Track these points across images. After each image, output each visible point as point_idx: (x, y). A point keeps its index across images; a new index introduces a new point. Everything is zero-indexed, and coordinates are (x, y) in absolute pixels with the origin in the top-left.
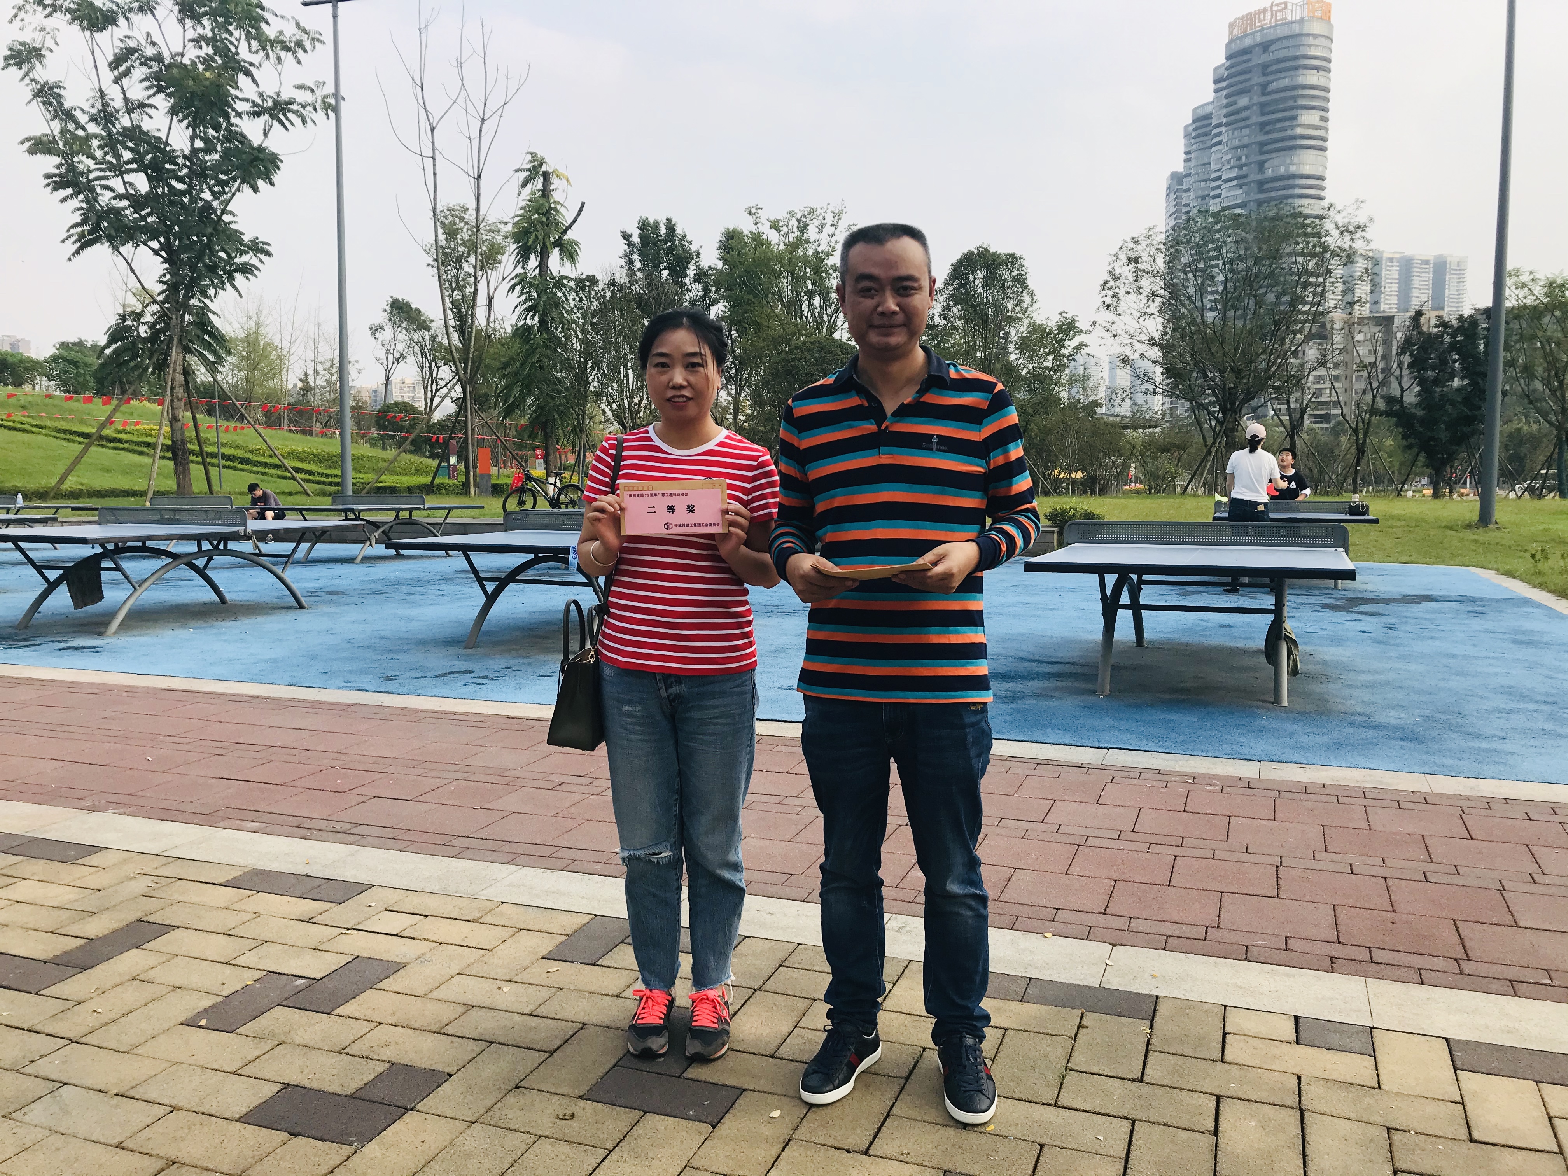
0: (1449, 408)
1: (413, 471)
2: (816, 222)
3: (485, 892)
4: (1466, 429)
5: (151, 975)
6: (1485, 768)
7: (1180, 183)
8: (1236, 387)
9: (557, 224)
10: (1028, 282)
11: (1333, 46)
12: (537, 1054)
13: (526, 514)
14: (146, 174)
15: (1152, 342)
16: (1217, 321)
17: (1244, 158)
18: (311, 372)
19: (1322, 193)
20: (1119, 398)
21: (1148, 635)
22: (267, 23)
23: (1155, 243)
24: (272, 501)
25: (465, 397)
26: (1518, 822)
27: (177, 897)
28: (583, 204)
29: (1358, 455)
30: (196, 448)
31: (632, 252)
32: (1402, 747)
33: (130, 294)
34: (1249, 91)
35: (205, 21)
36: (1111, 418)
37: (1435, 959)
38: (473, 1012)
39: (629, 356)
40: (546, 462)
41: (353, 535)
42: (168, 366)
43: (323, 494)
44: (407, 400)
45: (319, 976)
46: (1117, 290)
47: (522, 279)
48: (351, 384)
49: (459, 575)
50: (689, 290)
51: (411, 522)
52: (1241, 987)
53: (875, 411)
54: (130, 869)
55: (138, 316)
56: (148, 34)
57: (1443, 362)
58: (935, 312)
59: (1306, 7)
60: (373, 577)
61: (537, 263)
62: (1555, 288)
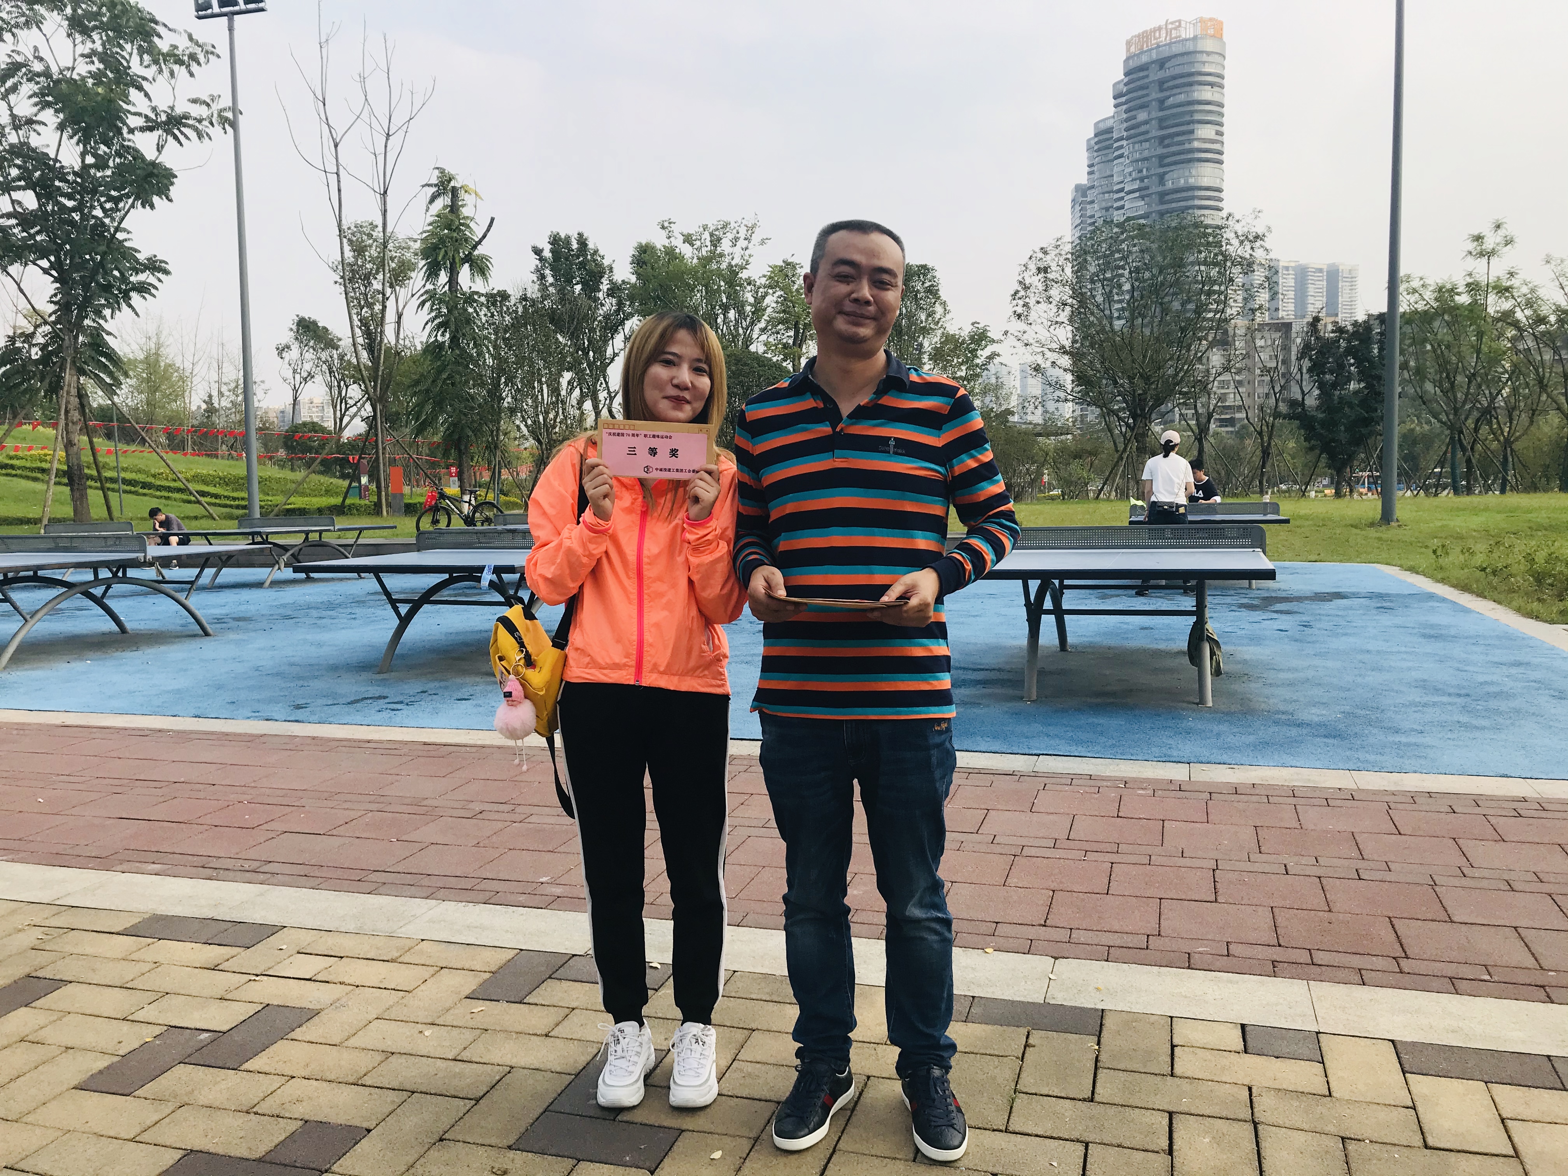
0: (1347, 410)
1: (323, 492)
2: (730, 236)
3: (403, 929)
4: (1364, 431)
5: (41, 1035)
6: (1407, 762)
7: (1084, 195)
8: (1145, 392)
9: (467, 240)
10: (941, 293)
11: (1226, 63)
12: (461, 1103)
13: (441, 533)
14: (35, 191)
15: (1063, 350)
16: (1125, 330)
17: (1145, 170)
18: (215, 393)
19: (1220, 204)
20: (1032, 406)
21: (1071, 639)
22: (160, 36)
23: (1063, 253)
24: (175, 526)
25: (375, 417)
26: (1443, 815)
27: (69, 949)
28: (492, 220)
29: (1263, 457)
30: (94, 473)
31: (543, 267)
32: (1326, 745)
33: (20, 315)
34: (1148, 106)
35: (95, 36)
36: (1024, 426)
37: (1374, 958)
38: (393, 1059)
39: (544, 372)
40: (461, 480)
41: (262, 559)
42: (62, 388)
43: (231, 517)
44: (315, 420)
45: (225, 1028)
46: (1027, 300)
47: (432, 296)
48: (256, 404)
49: (372, 597)
50: (602, 305)
51: (321, 545)
52: (1186, 997)
53: (830, 413)
54: (22, 920)
55: (28, 338)
56: (36, 49)
57: (1341, 366)
59: (1199, 24)
60: (282, 601)
61: (447, 279)
62: (1445, 293)
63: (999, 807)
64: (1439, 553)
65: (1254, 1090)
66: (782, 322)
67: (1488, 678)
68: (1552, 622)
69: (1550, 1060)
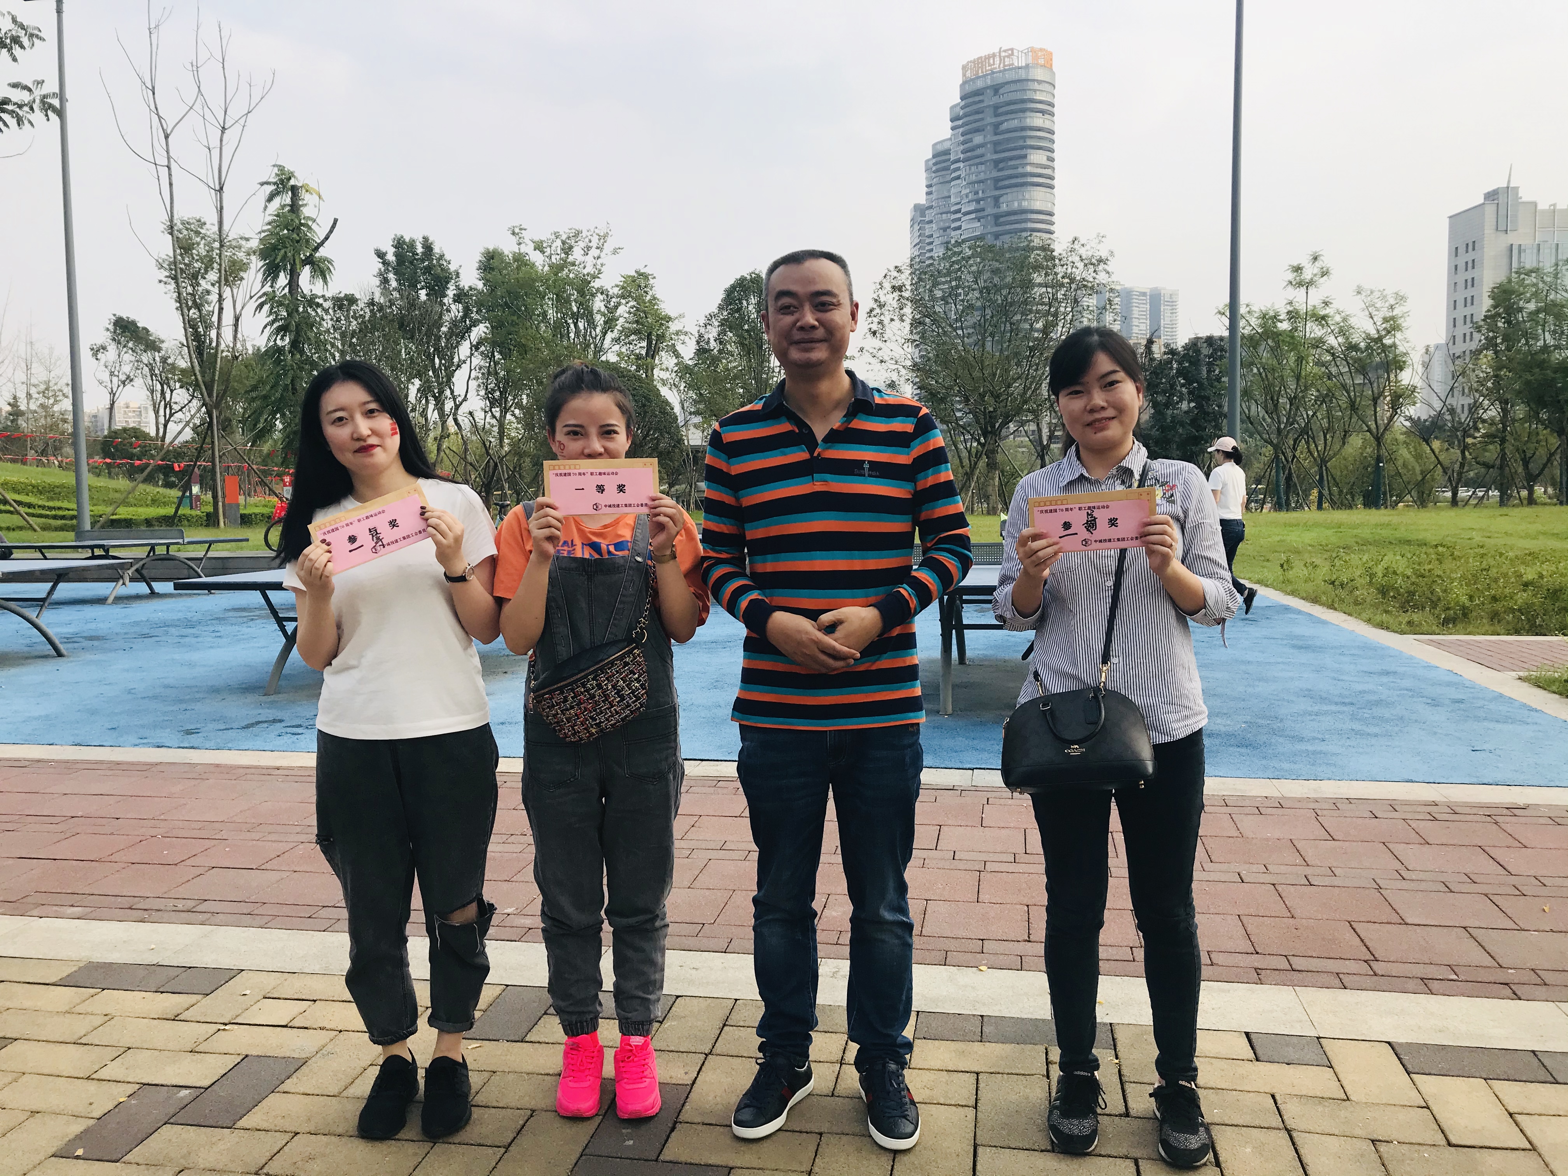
0: (1179, 427)
1: (149, 502)
2: (582, 244)
7: (923, 215)
8: (995, 410)
9: (307, 241)
11: (1056, 92)
12: (490, 1151)
17: (980, 192)
18: (22, 395)
19: (1052, 228)
21: (969, 654)
25: (210, 424)
26: (1367, 821)
28: (336, 221)
31: (387, 271)
32: (1241, 755)
34: (983, 130)
37: (1347, 962)
41: (102, 574)
43: (54, 529)
44: (135, 425)
45: (206, 1083)
46: (882, 318)
47: (270, 298)
49: (231, 614)
50: (448, 310)
51: (168, 558)
53: (805, 437)
57: (1173, 387)
58: (711, 336)
59: (1030, 54)
60: (134, 619)
61: (287, 281)
62: (1269, 319)
63: (950, 822)
64: (1285, 567)
65: (1278, 1097)
66: (636, 332)
67: (1366, 687)
68: (1402, 633)
69: (1535, 1055)
